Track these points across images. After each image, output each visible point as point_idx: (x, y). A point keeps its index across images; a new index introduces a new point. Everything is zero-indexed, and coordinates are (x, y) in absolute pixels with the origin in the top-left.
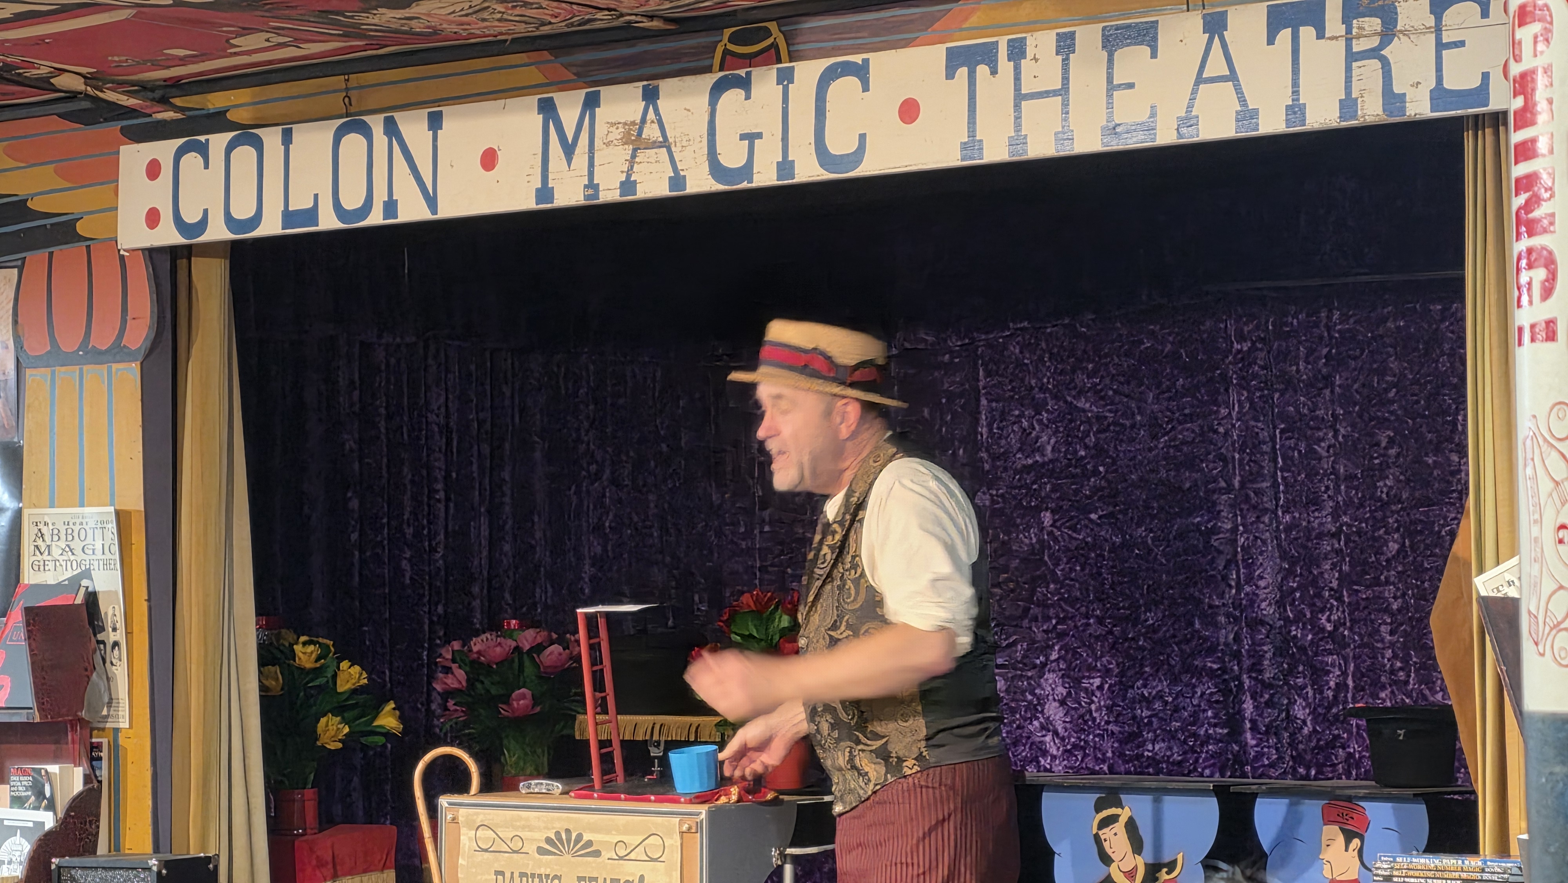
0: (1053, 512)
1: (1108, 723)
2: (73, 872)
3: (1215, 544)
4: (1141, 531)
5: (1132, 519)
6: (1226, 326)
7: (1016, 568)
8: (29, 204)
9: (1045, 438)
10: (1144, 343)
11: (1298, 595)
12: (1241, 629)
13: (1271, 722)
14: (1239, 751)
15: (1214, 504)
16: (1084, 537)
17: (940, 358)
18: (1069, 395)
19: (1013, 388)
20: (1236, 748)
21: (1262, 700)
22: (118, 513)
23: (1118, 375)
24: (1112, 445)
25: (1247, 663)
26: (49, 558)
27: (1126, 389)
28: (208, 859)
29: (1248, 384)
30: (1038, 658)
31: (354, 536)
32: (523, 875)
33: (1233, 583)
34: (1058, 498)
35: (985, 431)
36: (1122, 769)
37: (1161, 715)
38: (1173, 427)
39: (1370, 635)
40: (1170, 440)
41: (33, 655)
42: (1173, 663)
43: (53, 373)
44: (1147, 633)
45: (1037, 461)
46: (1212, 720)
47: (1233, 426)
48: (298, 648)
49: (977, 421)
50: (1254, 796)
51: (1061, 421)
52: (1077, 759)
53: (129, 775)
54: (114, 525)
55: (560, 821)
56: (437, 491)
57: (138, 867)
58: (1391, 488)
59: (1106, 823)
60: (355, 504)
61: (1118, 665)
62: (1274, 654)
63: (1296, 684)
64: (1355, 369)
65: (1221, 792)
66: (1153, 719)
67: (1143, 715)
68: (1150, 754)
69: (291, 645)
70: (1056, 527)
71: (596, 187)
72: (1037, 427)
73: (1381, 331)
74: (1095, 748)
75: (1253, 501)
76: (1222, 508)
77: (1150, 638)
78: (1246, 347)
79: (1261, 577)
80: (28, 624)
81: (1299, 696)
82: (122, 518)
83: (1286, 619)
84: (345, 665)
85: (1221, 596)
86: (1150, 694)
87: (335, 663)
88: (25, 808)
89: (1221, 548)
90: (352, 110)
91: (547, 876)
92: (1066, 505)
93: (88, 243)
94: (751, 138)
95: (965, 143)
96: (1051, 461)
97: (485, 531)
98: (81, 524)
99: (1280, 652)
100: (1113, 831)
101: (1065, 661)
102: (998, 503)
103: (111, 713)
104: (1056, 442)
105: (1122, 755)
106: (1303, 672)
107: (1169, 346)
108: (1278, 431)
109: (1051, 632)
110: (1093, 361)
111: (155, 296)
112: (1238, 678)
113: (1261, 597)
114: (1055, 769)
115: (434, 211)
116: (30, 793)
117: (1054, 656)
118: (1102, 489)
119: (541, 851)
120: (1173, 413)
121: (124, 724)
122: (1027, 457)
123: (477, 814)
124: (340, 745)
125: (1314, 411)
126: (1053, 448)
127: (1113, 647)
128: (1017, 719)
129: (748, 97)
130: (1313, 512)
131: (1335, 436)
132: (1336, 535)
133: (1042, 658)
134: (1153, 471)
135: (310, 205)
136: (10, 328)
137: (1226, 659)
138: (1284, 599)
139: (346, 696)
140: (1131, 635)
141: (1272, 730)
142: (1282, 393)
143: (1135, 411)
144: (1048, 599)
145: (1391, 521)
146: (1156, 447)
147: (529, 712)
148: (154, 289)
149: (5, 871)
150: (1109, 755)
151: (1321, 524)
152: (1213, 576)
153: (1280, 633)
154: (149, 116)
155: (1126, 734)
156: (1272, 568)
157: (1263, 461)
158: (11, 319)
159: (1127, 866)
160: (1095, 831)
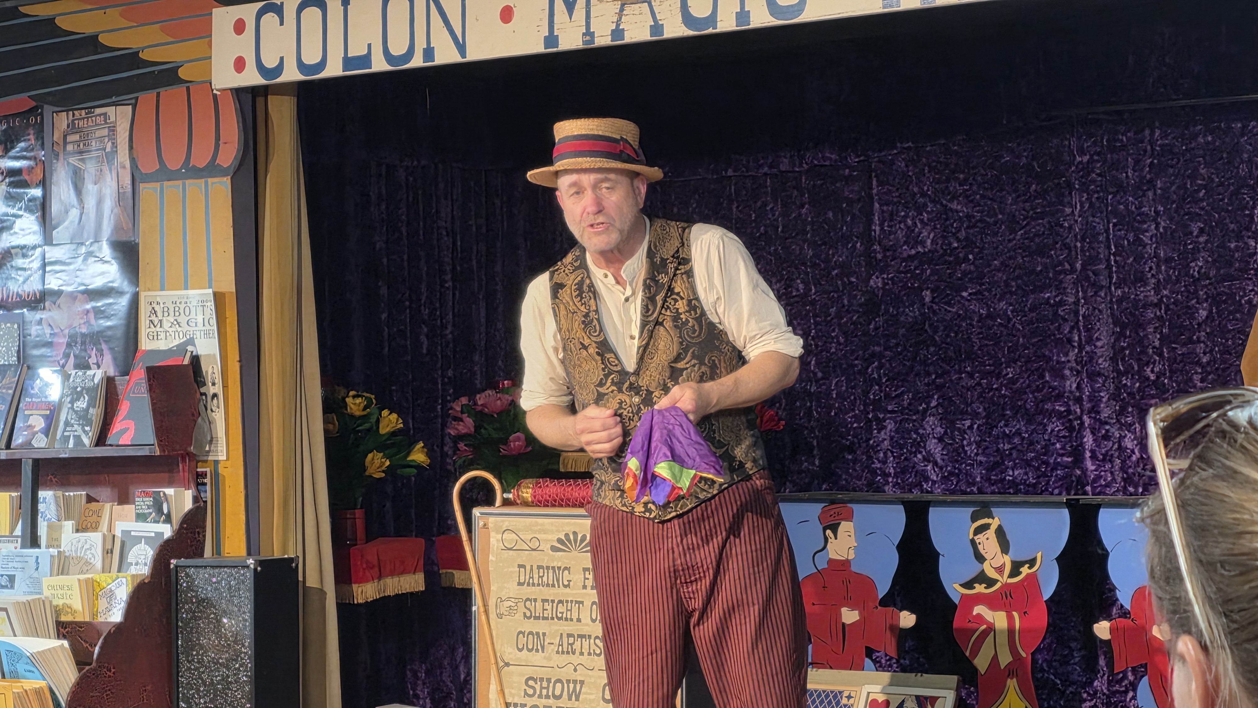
0: (933, 291)
1: (977, 454)
2: (187, 570)
3: (1062, 314)
4: (1002, 304)
5: (995, 295)
6: (1070, 143)
7: (903, 335)
8: (141, 55)
9: (926, 234)
10: (1004, 158)
11: (1127, 352)
12: (1082, 379)
13: (1107, 452)
14: (1081, 475)
15: (1061, 282)
16: (958, 310)
17: (841, 172)
18: (945, 199)
19: (900, 196)
20: (1078, 472)
21: (1100, 434)
22: (215, 294)
23: (984, 183)
24: (979, 238)
25: (1087, 405)
26: (161, 329)
27: (989, 194)
28: (291, 560)
29: (1088, 188)
30: (921, 405)
31: (384, 316)
32: (539, 567)
33: (1076, 344)
34: (936, 280)
35: (878, 228)
36: (989, 490)
37: (1019, 447)
38: (1028, 223)
39: (1186, 383)
40: (1025, 233)
41: (153, 404)
42: (1028, 407)
43: (162, 186)
44: (1007, 383)
45: (918, 252)
46: (1060, 451)
47: (1076, 221)
48: (349, 400)
49: (870, 222)
50: (1098, 506)
51: (939, 220)
52: (953, 483)
53: (227, 496)
54: (213, 303)
55: (568, 525)
57: (238, 565)
58: (1201, 267)
59: (979, 530)
60: (384, 291)
61: (985, 409)
62: (1108, 398)
63: (1126, 422)
64: (1172, 175)
65: (1069, 504)
66: (1013, 451)
67: (1005, 448)
68: (1011, 478)
69: (344, 399)
70: (936, 304)
71: (592, 35)
72: (919, 225)
73: (1193, 145)
74: (966, 474)
75: (1092, 280)
76: (1066, 285)
77: (1011, 389)
78: (1086, 158)
79: (1098, 339)
80: (149, 381)
81: (1129, 431)
82: (218, 298)
83: (1119, 372)
84: (385, 413)
86: (1011, 431)
87: (377, 412)
88: (148, 522)
89: (1067, 317)
91: (559, 568)
92: (942, 285)
93: (188, 85)
96: (929, 251)
98: (186, 303)
99: (1114, 397)
100: (986, 536)
101: (943, 407)
102: (888, 284)
103: (212, 449)
104: (934, 236)
105: (989, 480)
107: (1024, 160)
108: (1111, 225)
109: (931, 384)
110: (963, 172)
111: (241, 125)
112: (1080, 418)
113: (1099, 354)
114: (936, 491)
115: (463, 55)
116: (151, 510)
117: (934, 403)
118: (971, 272)
119: (554, 549)
120: (1028, 212)
121: (222, 457)
122: (911, 248)
123: (503, 521)
124: (383, 475)
125: (1140, 208)
126: (932, 241)
127: (981, 395)
128: (905, 453)
130: (1139, 287)
131: (1157, 228)
132: (1157, 305)
133: (924, 406)
134: (1010, 258)
135: (365, 52)
136: (127, 151)
137: (1071, 403)
138: (1116, 356)
139: (386, 437)
140: (995, 386)
141: (1107, 458)
142: (1115, 195)
143: (997, 211)
144: (929, 359)
145: (1201, 293)
146: (1014, 239)
147: (522, 451)
148: (241, 120)
149: (133, 570)
150: (978, 479)
151: (1145, 296)
152: (1061, 338)
153: (1113, 382)
155: (991, 463)
156: (1106, 331)
157: (1099, 248)
158: (127, 145)
159: (997, 563)
160: (971, 536)
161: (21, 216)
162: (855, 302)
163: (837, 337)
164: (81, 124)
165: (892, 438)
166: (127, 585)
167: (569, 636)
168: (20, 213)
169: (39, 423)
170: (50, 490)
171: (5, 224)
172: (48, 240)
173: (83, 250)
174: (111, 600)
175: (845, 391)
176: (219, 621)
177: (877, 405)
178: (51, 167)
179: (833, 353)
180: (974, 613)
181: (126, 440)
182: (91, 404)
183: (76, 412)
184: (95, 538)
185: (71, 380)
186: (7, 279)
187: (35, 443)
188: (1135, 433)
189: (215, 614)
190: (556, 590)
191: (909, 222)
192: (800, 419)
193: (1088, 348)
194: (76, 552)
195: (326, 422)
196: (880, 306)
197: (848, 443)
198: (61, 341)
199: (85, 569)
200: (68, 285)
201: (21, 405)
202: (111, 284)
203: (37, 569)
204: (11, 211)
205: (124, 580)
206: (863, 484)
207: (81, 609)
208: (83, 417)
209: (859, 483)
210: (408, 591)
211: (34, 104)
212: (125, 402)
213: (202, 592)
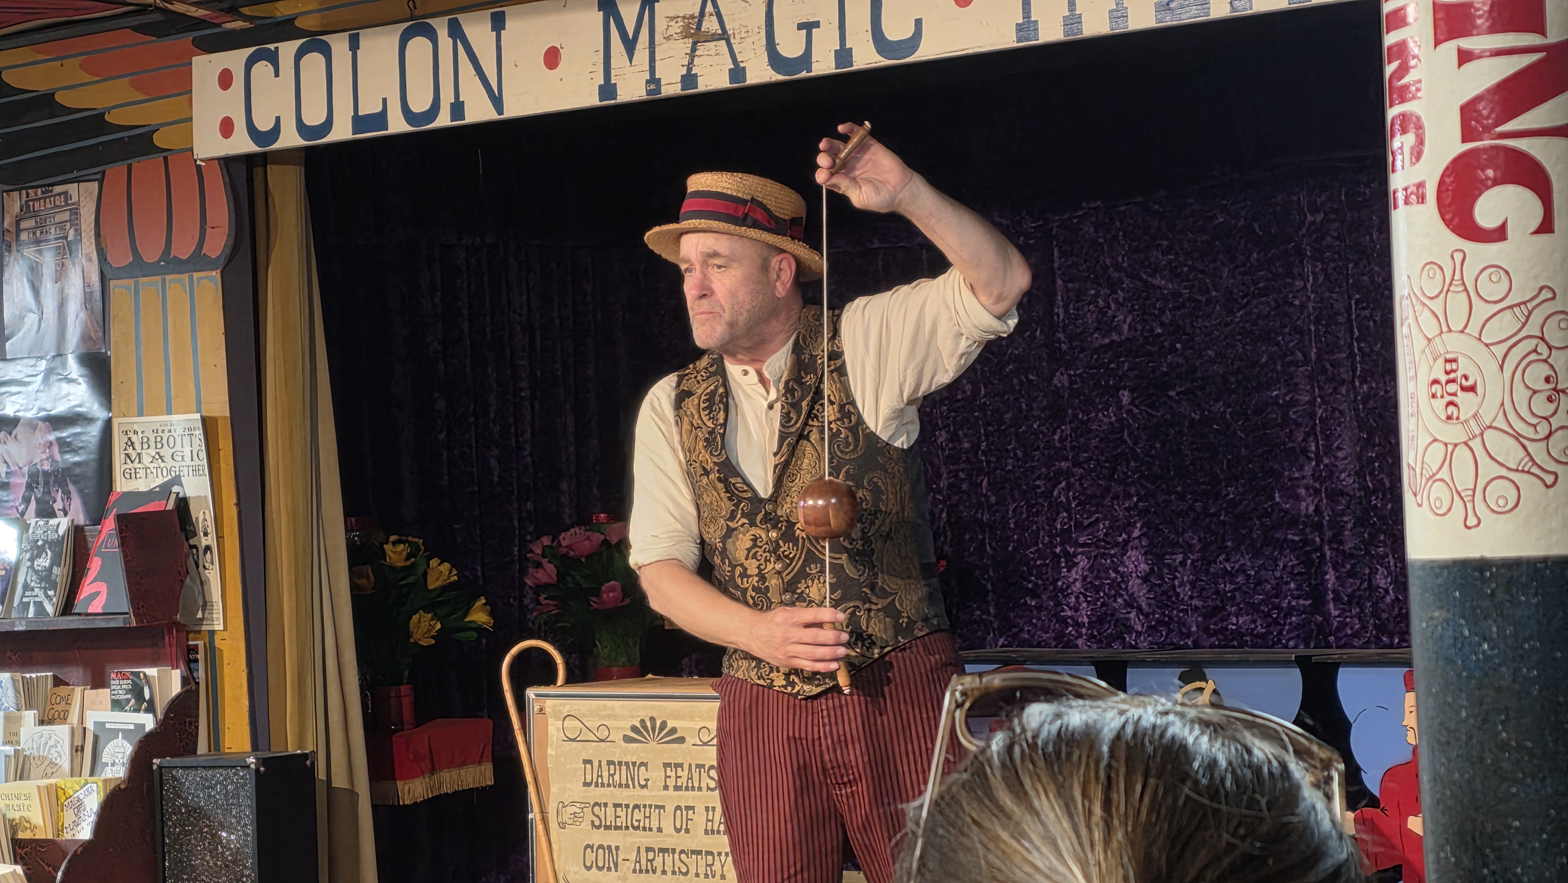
0: (1131, 390)
1: (1191, 598)
2: (174, 772)
3: (1294, 417)
4: (1219, 406)
5: (1210, 394)
6: (1299, 199)
7: (1096, 447)
8: (107, 117)
9: (1121, 317)
10: (1217, 219)
11: (1377, 464)
12: (1321, 500)
13: (1354, 591)
14: (1322, 622)
15: (1292, 377)
16: (1163, 415)
18: (1145, 273)
19: (1089, 269)
20: (1320, 619)
21: (1343, 570)
22: (204, 420)
23: (1193, 251)
24: (1188, 321)
25: (1328, 533)
26: (140, 466)
27: (1199, 265)
28: (305, 756)
29: (1322, 256)
30: (1121, 536)
31: (442, 436)
32: (610, 763)
33: (1312, 456)
34: (1136, 377)
35: (1061, 311)
36: (1207, 644)
37: (1244, 588)
38: (1248, 302)
40: (1246, 314)
41: (126, 562)
42: (1255, 536)
43: (136, 283)
44: (1228, 507)
45: (1113, 341)
46: (1295, 592)
47: (1309, 297)
48: (388, 548)
49: (1052, 304)
50: (1339, 664)
51: (1136, 300)
52: (1162, 635)
53: (226, 677)
54: (201, 432)
55: (644, 709)
56: (521, 390)
57: (236, 764)
60: (441, 405)
61: (1200, 540)
62: (1354, 524)
63: (1376, 553)
65: (1302, 663)
66: (1237, 593)
67: (1227, 589)
68: (1234, 627)
69: (382, 545)
70: (1135, 406)
71: (657, 82)
72: (1113, 306)
74: (1179, 623)
75: (1329, 373)
76: (1299, 380)
77: (1231, 512)
78: (1319, 218)
79: (1339, 448)
80: (121, 532)
81: (1380, 565)
82: (208, 424)
83: (1365, 488)
84: (434, 562)
86: (1232, 568)
87: (425, 561)
88: (126, 711)
89: (1300, 420)
90: (417, 13)
91: (634, 764)
92: (1144, 383)
93: (165, 154)
94: (809, 27)
95: (1020, 25)
96: (1127, 339)
97: (571, 429)
98: (170, 431)
99: (1360, 522)
101: (1148, 537)
102: (1076, 383)
103: (206, 615)
104: (1133, 320)
105: (1206, 630)
106: (1384, 542)
107: (1242, 221)
108: (1353, 302)
109: (1132, 509)
110: (1167, 239)
111: (232, 204)
112: (1320, 549)
113: (1341, 468)
114: (1140, 645)
115: (500, 111)
116: (129, 696)
117: (1136, 533)
118: (1178, 366)
119: (627, 739)
120: (1248, 287)
121: (219, 626)
122: (1103, 337)
123: (564, 705)
124: (433, 642)
125: (1388, 281)
126: (1130, 325)
127: (1194, 522)
128: (1102, 597)
133: (1124, 536)
134: (1228, 346)
135: (379, 109)
136: (93, 240)
137: (1308, 530)
138: (1363, 469)
139: (437, 593)
140: (1212, 510)
141: (1354, 600)
142: (1356, 264)
144: (1128, 477)
146: (1232, 322)
147: (620, 604)
148: (231, 197)
149: (107, 773)
150: (1194, 629)
152: (1293, 448)
153: (1360, 503)
154: (219, 25)
155: (1210, 609)
156: (1350, 438)
157: (1339, 332)
158: (93, 232)
162: (1035, 405)
163: (1014, 449)
164: (37, 206)
165: (1084, 578)
166: (98, 793)
167: (648, 849)
170: (7, 671)
173: (43, 365)
174: (79, 811)
175: (1024, 520)
176: (214, 836)
177: (1066, 536)
178: (2, 261)
179: (1009, 471)
181: (97, 607)
182: (55, 562)
183: (37, 572)
184: (61, 732)
185: (31, 531)
188: (1388, 568)
189: (209, 827)
190: (629, 792)
191: (1101, 302)
192: (970, 555)
193: (1326, 461)
194: (39, 749)
195: (353, 576)
196: (1067, 410)
197: (1030, 586)
198: (19, 481)
199: (49, 771)
200: (25, 410)
202: (78, 409)
205: (94, 786)
206: (1049, 638)
207: (42, 824)
208: (46, 578)
209: (1045, 636)
210: (471, 786)
212: (95, 558)
213: (193, 799)
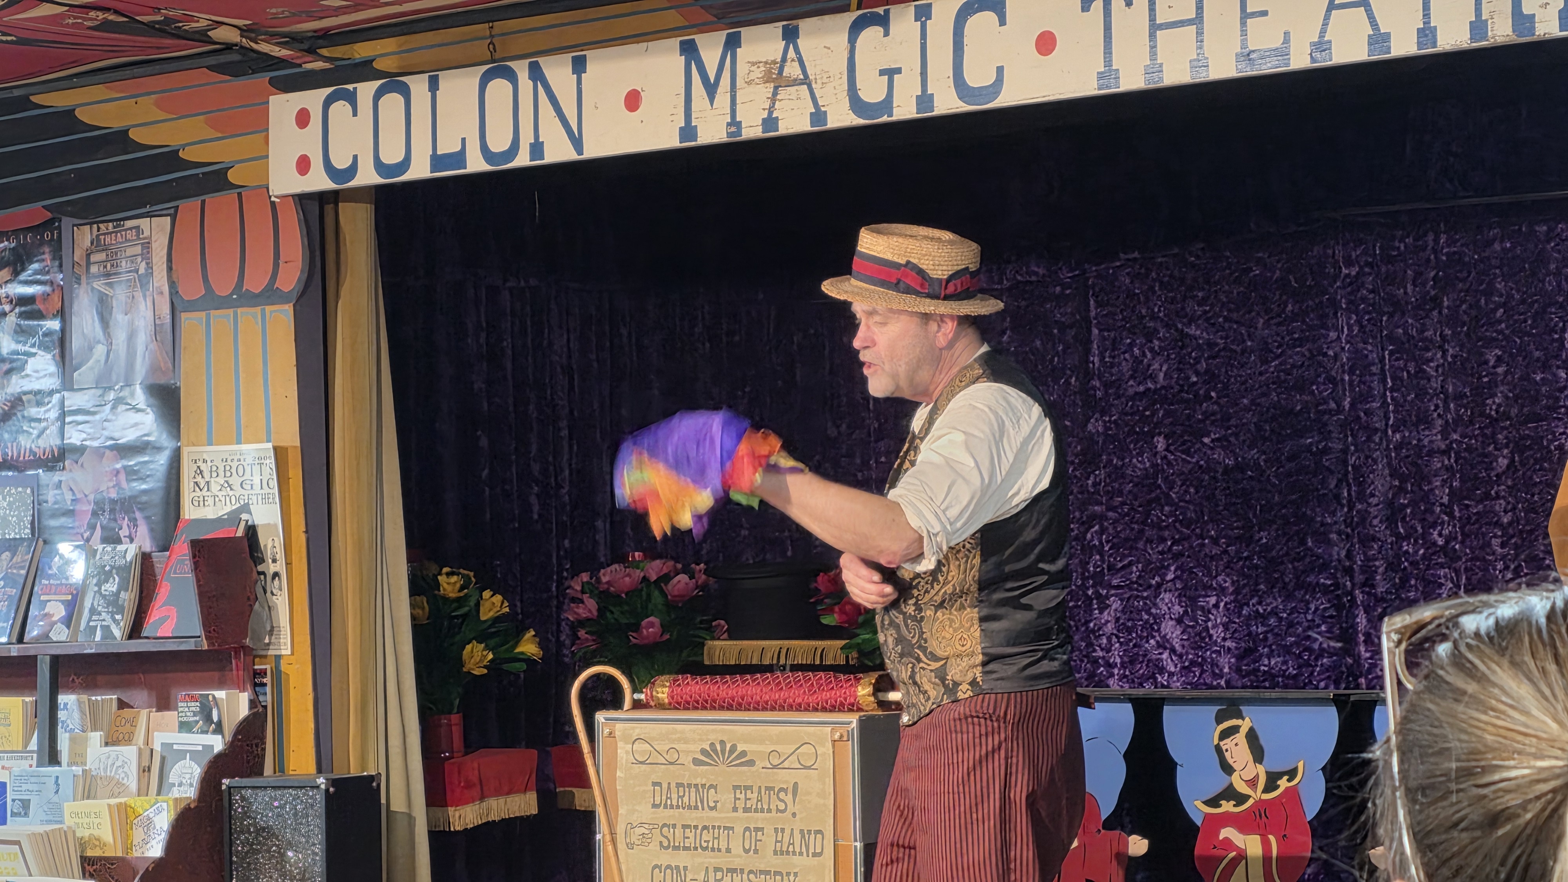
0: (1165, 437)
1: (1224, 639)
2: (243, 792)
3: (1327, 464)
4: (1253, 453)
5: (1244, 441)
6: (1334, 253)
7: (1130, 492)
8: (181, 154)
9: (1157, 365)
10: (1253, 271)
11: (1409, 511)
12: (1352, 545)
14: (1352, 665)
15: (1325, 425)
16: (1198, 462)
17: (1051, 290)
18: (1181, 322)
19: (1125, 318)
20: (1350, 661)
21: (1374, 613)
22: (275, 449)
23: (1229, 302)
24: (1223, 370)
25: (1359, 578)
26: (209, 493)
27: (1235, 316)
28: (371, 778)
29: (1357, 308)
30: (1154, 579)
31: (485, 473)
32: (679, 785)
33: (1345, 502)
34: (1171, 423)
35: (1096, 360)
36: (1239, 684)
37: (1276, 631)
38: (1283, 351)
39: (1482, 548)
40: (1281, 364)
41: (199, 586)
42: (1287, 580)
43: (208, 316)
44: (1260, 552)
45: (1149, 389)
46: (1326, 634)
47: (1343, 349)
48: (442, 579)
49: (1088, 351)
50: (1374, 703)
51: (1173, 349)
52: (1195, 675)
53: (291, 700)
54: (273, 460)
55: (714, 733)
56: (561, 429)
57: (306, 786)
58: (1500, 405)
59: (1226, 734)
60: (484, 442)
61: (1233, 583)
62: (1386, 568)
63: (1407, 597)
64: (1461, 291)
65: (1339, 702)
66: (1269, 635)
67: (1259, 631)
68: (1266, 669)
69: (435, 577)
70: (1170, 452)
71: (739, 125)
72: (1149, 355)
73: (1487, 253)
74: (1212, 664)
75: (1364, 422)
76: (1331, 428)
77: (1264, 556)
78: (1354, 271)
79: (1372, 495)
80: (194, 557)
82: (280, 453)
83: (1398, 536)
84: (487, 594)
85: (1333, 514)
86: (1265, 610)
87: (477, 593)
88: (193, 733)
89: (1333, 467)
90: (497, 56)
91: (703, 786)
92: (1179, 430)
93: (239, 190)
94: (890, 73)
95: (1101, 73)
96: (1163, 387)
98: (239, 460)
99: (1392, 566)
100: (1235, 741)
101: (1181, 581)
102: (1111, 429)
103: (273, 641)
104: (1169, 368)
105: (1238, 670)
106: (1415, 586)
107: (1278, 273)
108: (1386, 353)
109: (1166, 553)
110: (1203, 289)
111: (306, 239)
112: (1351, 593)
113: (1373, 514)
114: (1173, 685)
115: (580, 152)
116: (197, 718)
117: (1170, 576)
118: (1213, 414)
119: (696, 762)
120: (1283, 338)
121: (286, 651)
122: (1139, 384)
123: (633, 728)
124: (485, 671)
125: (1423, 332)
126: (1165, 375)
127: (1228, 566)
128: (1134, 639)
129: (886, 34)
130: (1423, 430)
131: (1444, 356)
132: (1446, 452)
134: (1264, 395)
135: (458, 148)
136: (165, 274)
137: (1339, 575)
138: (1393, 515)
139: (488, 624)
140: (1245, 554)
142: (1391, 315)
143: (1246, 337)
144: (1163, 521)
145: (1500, 436)
146: (1266, 371)
147: (658, 640)
148: (305, 233)
149: (176, 793)
150: (1226, 670)
151: (1431, 442)
152: (1324, 495)
153: (1392, 549)
154: (300, 66)
155: (1242, 650)
156: (1382, 485)
157: (1372, 382)
158: (165, 266)
159: (1249, 775)
160: (1216, 742)
161: (34, 355)
164: (108, 239)
165: (1117, 620)
166: (169, 811)
167: (717, 869)
168: (34, 350)
169: (58, 611)
170: (72, 693)
171: (14, 365)
172: (67, 384)
173: (112, 396)
174: (148, 830)
176: (283, 855)
177: (1098, 579)
178: (71, 292)
180: (1221, 838)
181: (166, 630)
182: (123, 587)
183: (104, 597)
184: (129, 753)
185: (98, 557)
186: (17, 432)
187: (54, 636)
189: (277, 846)
190: (698, 814)
191: (1136, 351)
193: (1359, 507)
194: (105, 770)
195: (413, 606)
196: (1101, 456)
198: (85, 508)
199: (116, 791)
200: (92, 439)
201: (36, 588)
202: (146, 438)
203: (57, 792)
204: (20, 348)
205: (165, 805)
207: (112, 842)
208: (113, 602)
210: (517, 814)
211: (49, 215)
212: (164, 583)
213: (261, 819)
